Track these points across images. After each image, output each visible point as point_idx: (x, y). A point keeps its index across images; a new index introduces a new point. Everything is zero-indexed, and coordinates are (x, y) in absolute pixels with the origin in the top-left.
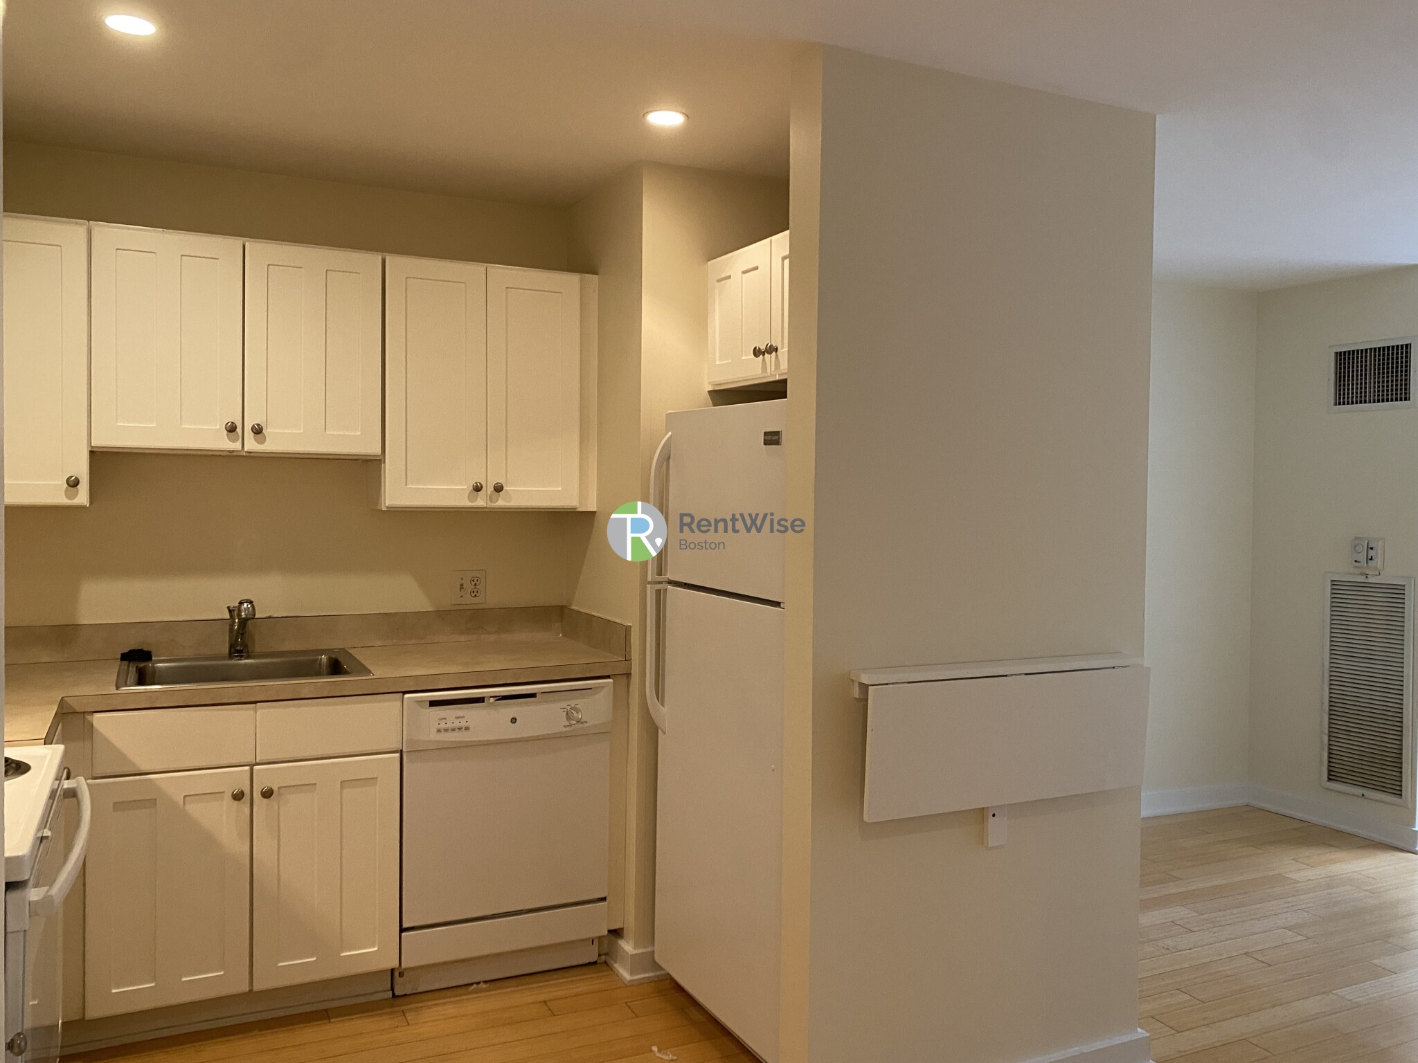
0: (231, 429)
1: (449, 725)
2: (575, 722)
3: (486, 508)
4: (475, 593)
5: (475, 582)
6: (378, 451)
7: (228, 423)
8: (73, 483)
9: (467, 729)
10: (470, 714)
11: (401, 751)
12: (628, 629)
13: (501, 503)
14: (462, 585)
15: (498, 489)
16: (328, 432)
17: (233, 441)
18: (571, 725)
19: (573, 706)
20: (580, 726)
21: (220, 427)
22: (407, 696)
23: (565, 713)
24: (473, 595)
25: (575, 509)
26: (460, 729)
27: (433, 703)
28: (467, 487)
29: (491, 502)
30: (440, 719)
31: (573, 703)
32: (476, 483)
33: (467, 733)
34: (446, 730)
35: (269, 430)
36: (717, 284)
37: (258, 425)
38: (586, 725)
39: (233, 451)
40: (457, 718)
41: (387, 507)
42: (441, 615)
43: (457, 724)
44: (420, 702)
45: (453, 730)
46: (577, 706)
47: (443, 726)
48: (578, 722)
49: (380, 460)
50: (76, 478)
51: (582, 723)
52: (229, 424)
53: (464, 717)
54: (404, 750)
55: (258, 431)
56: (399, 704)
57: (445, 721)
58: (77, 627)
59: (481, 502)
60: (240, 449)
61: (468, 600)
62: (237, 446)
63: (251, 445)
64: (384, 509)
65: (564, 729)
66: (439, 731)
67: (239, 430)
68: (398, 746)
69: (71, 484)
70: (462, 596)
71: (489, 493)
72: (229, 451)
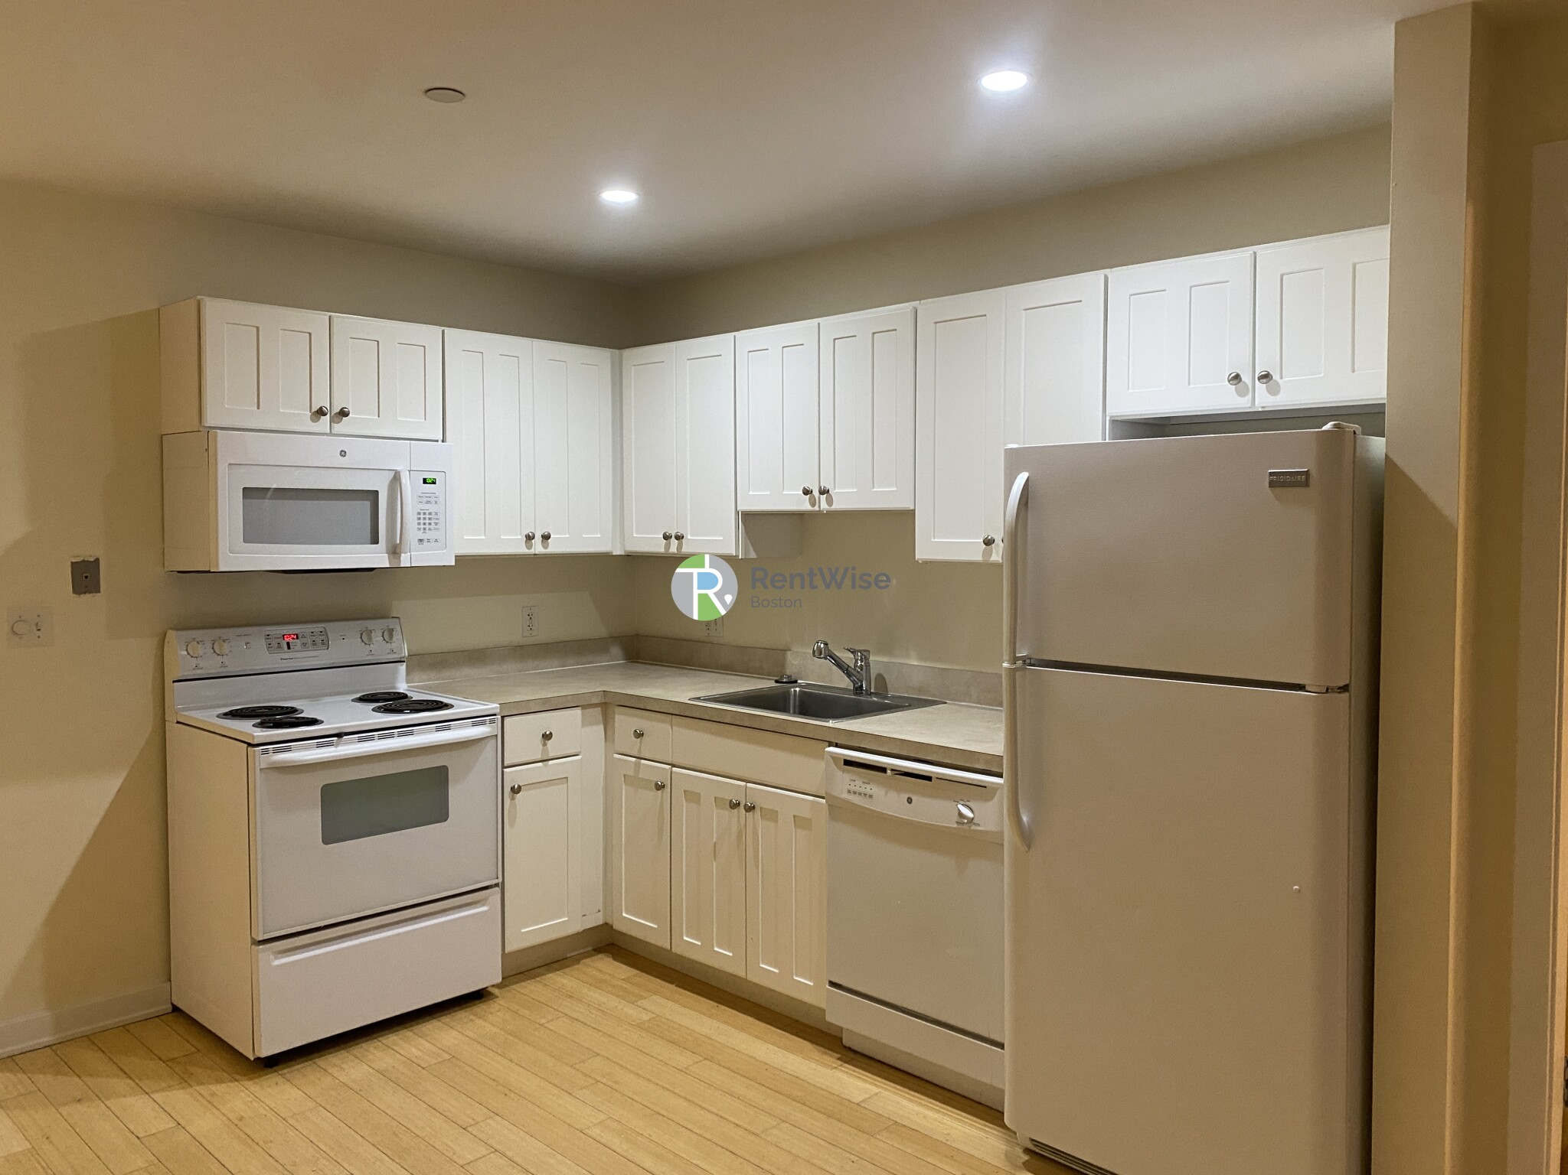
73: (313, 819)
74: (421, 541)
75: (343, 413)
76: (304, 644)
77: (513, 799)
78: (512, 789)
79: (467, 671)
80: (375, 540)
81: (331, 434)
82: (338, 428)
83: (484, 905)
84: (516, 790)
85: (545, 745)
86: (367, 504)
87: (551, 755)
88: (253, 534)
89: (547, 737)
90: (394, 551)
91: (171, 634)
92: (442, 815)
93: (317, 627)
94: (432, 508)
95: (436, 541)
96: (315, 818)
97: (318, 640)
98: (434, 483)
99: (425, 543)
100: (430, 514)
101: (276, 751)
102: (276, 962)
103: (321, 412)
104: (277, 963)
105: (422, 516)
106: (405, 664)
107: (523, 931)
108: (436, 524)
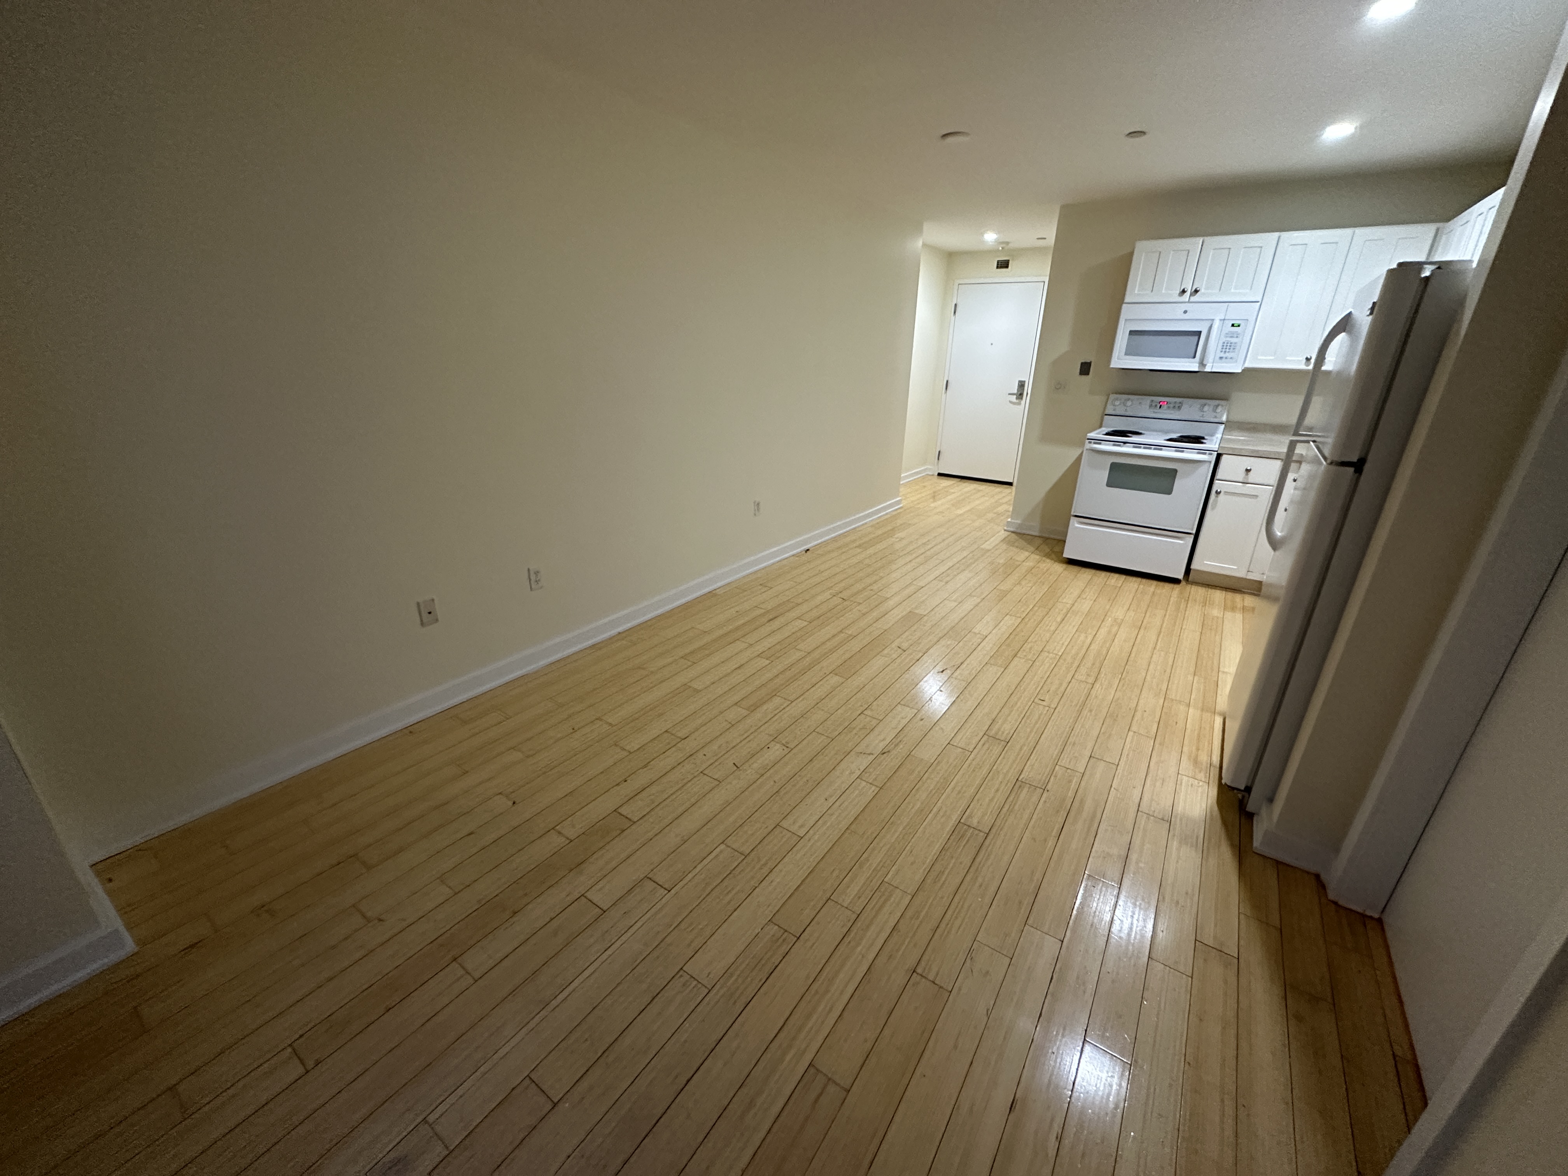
73: (1104, 475)
74: (1221, 358)
75: (1196, 291)
76: (1169, 407)
77: (1217, 497)
78: (1217, 491)
79: (1269, 436)
80: (1194, 357)
81: (1189, 302)
82: (1193, 299)
83: (1182, 540)
84: (1218, 493)
85: (1247, 474)
86: (1197, 338)
87: (1250, 481)
88: (1130, 351)
89: (1248, 471)
90: (1202, 364)
91: (1112, 397)
92: (1169, 492)
93: (1178, 400)
94: (1234, 340)
95: (1231, 358)
96: (1105, 474)
97: (1177, 405)
98: (1239, 326)
99: (1224, 360)
100: (1231, 343)
101: (1095, 443)
102: (1075, 524)
103: (1184, 291)
104: (1077, 525)
105: (1225, 344)
106: (1223, 426)
107: (1205, 562)
108: (1234, 349)
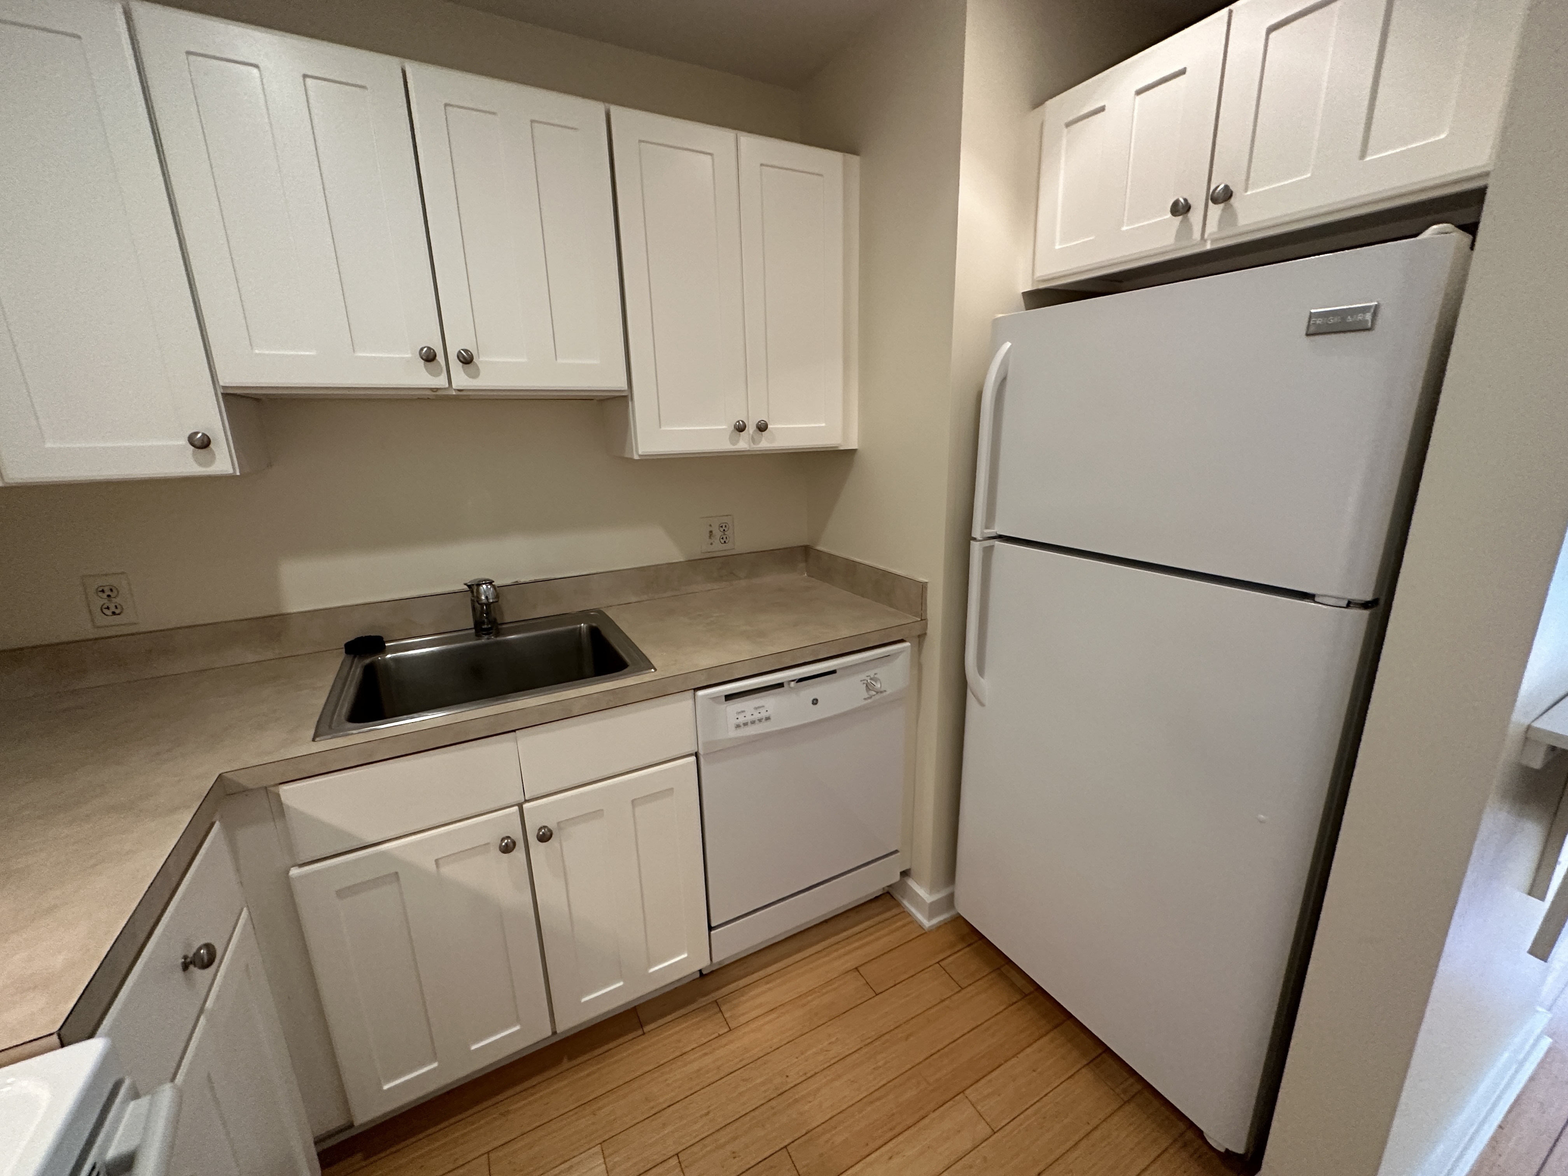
0: (429, 357)
1: (749, 718)
2: (874, 693)
3: (749, 451)
4: (725, 539)
5: (723, 528)
6: (622, 384)
7: (422, 349)
8: (201, 443)
9: (768, 719)
10: (769, 703)
11: (696, 755)
12: (923, 586)
13: (765, 443)
14: (711, 532)
15: (762, 428)
16: (559, 361)
17: (436, 374)
18: (870, 698)
19: (872, 676)
20: (878, 696)
21: (410, 354)
22: (700, 693)
23: (865, 685)
24: (723, 541)
25: (837, 447)
26: (760, 720)
27: (729, 697)
28: (725, 427)
29: (754, 444)
30: (738, 713)
31: (871, 673)
32: (738, 422)
33: (768, 722)
34: (745, 724)
35: (481, 359)
36: (1065, 130)
37: (465, 351)
38: (884, 694)
39: (437, 389)
40: (756, 708)
41: (640, 456)
42: (693, 563)
43: (757, 716)
44: (714, 699)
45: (753, 722)
46: (876, 676)
47: (742, 719)
48: (877, 693)
49: (625, 397)
50: (204, 435)
51: (881, 692)
52: (425, 349)
53: (763, 706)
54: (701, 752)
55: (467, 360)
56: (691, 702)
57: (744, 714)
58: (283, 618)
59: (743, 444)
60: (447, 386)
61: (718, 547)
62: (440, 381)
63: (461, 380)
64: (636, 457)
65: (866, 702)
66: (738, 726)
67: (440, 358)
68: (694, 749)
69: (196, 443)
70: (711, 544)
71: (751, 432)
72: (432, 389)
